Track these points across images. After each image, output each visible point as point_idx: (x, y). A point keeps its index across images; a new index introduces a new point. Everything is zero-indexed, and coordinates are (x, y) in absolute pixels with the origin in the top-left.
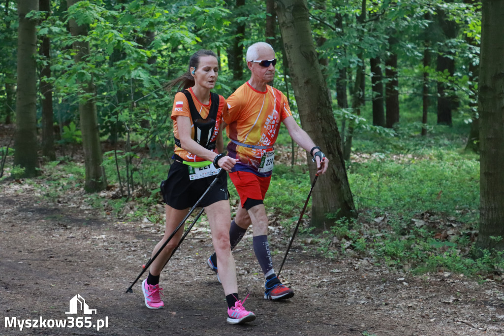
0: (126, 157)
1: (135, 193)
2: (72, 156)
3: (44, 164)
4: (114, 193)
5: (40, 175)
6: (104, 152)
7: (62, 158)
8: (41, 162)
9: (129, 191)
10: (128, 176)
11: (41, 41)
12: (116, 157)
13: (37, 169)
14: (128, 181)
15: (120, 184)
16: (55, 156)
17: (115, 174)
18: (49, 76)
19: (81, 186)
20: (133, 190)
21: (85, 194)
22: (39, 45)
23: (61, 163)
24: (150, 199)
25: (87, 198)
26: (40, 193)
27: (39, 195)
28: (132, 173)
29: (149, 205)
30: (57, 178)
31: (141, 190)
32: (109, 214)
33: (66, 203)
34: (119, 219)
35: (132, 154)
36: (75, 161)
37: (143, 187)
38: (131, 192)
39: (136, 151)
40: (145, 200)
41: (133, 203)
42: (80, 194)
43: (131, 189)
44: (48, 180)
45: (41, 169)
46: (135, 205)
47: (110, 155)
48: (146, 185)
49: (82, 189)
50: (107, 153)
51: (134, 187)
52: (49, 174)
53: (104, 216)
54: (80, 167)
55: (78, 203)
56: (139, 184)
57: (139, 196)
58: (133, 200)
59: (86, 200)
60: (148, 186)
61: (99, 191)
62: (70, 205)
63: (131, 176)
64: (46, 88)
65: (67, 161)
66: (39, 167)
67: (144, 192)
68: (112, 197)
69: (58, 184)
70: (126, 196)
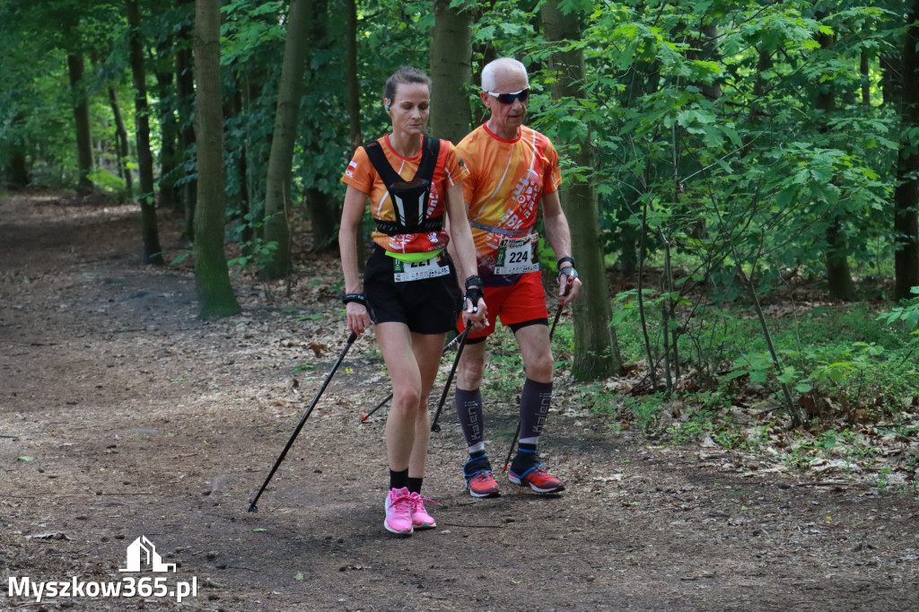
0: (663, 304)
1: (683, 382)
4: (637, 382)
6: (613, 294)
9: (669, 378)
10: (666, 345)
12: (641, 303)
14: (666, 354)
15: (650, 361)
17: (639, 340)
19: (564, 368)
20: (678, 376)
21: (574, 383)
22: (475, 63)
24: (717, 394)
25: (579, 392)
28: (675, 339)
29: (713, 408)
31: (695, 375)
32: (627, 429)
34: (649, 438)
35: (675, 295)
37: (700, 369)
38: (674, 380)
39: (683, 291)
40: (705, 397)
41: (680, 403)
42: (564, 385)
43: (673, 374)
44: (494, 353)
46: (684, 408)
47: (628, 299)
48: (706, 365)
49: (567, 373)
50: (621, 295)
51: (681, 368)
53: (618, 433)
55: (559, 404)
56: (690, 361)
57: (690, 387)
58: (679, 398)
59: (576, 396)
60: (710, 367)
61: (604, 378)
63: (674, 345)
67: (702, 380)
68: (632, 391)
69: (516, 363)
70: (661, 389)
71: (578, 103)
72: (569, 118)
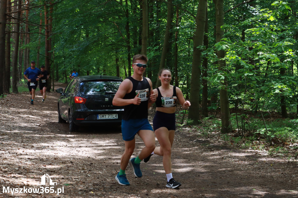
0: (242, 117)
2: (216, 115)
3: (202, 119)
4: (235, 134)
5: (200, 124)
6: (231, 113)
7: (211, 116)
8: (201, 117)
9: (243, 133)
10: (242, 126)
11: (203, 60)
12: (236, 116)
13: (199, 121)
14: (242, 128)
15: (238, 129)
16: (208, 115)
17: (236, 125)
18: (206, 76)
19: (219, 130)
20: (245, 133)
21: (221, 134)
22: (202, 62)
23: (210, 118)
24: (253, 137)
25: (222, 136)
26: (200, 132)
27: (199, 134)
28: (244, 124)
29: (252, 140)
30: (208, 125)
32: (232, 144)
33: (212, 138)
34: (237, 147)
35: (244, 115)
36: (218, 118)
37: (250, 132)
38: (244, 134)
39: (246, 113)
40: (250, 138)
41: (245, 139)
42: (219, 134)
43: (244, 133)
44: (204, 126)
45: (201, 121)
46: (246, 140)
47: (234, 115)
48: (251, 131)
49: (220, 131)
50: (232, 114)
51: (246, 131)
52: (204, 123)
53: (230, 145)
54: (220, 121)
55: (217, 138)
56: (248, 130)
57: (248, 136)
58: (244, 138)
59: (221, 137)
60: (252, 131)
61: (228, 133)
62: (214, 139)
63: (244, 126)
64: (205, 82)
65: (213, 118)
66: (200, 120)
67: (250, 134)
68: (234, 136)
69: (208, 129)
70: (241, 136)
71: (223, 73)
72: (220, 75)
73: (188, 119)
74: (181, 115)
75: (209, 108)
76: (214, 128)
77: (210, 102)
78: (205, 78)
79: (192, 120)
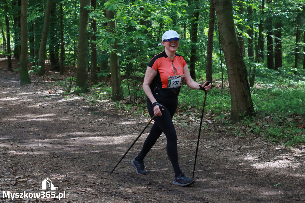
0: (133, 83)
1: (138, 102)
2: (106, 83)
3: (92, 86)
4: (127, 101)
5: (89, 92)
6: (122, 79)
7: (100, 83)
8: (90, 85)
9: (135, 101)
10: (134, 93)
11: (92, 22)
12: (128, 82)
14: (134, 95)
15: (130, 97)
16: (97, 82)
17: (128, 92)
18: (95, 40)
20: (137, 100)
21: (112, 101)
22: (90, 24)
23: (100, 86)
24: (145, 105)
25: (112, 103)
27: (88, 102)
29: (144, 108)
30: (97, 93)
31: (141, 100)
32: (123, 112)
33: (102, 106)
34: (129, 115)
35: (136, 81)
36: (108, 86)
38: (136, 101)
40: (142, 105)
41: (136, 107)
42: (109, 102)
43: (135, 100)
44: (93, 94)
45: (90, 89)
46: (138, 107)
48: (144, 98)
49: (110, 99)
51: (138, 99)
52: (93, 91)
53: (121, 113)
54: (110, 88)
55: (108, 106)
56: (140, 97)
57: (140, 103)
58: (136, 105)
59: (112, 105)
61: (119, 100)
62: (104, 107)
63: (136, 92)
64: (94, 45)
65: (103, 85)
66: (88, 88)
67: (143, 101)
68: (126, 103)
69: (98, 96)
70: (133, 103)
71: (113, 34)
72: (111, 38)
73: (76, 87)
74: (68, 83)
75: (99, 75)
76: (104, 96)
77: (100, 69)
78: (94, 42)
79: (79, 87)
